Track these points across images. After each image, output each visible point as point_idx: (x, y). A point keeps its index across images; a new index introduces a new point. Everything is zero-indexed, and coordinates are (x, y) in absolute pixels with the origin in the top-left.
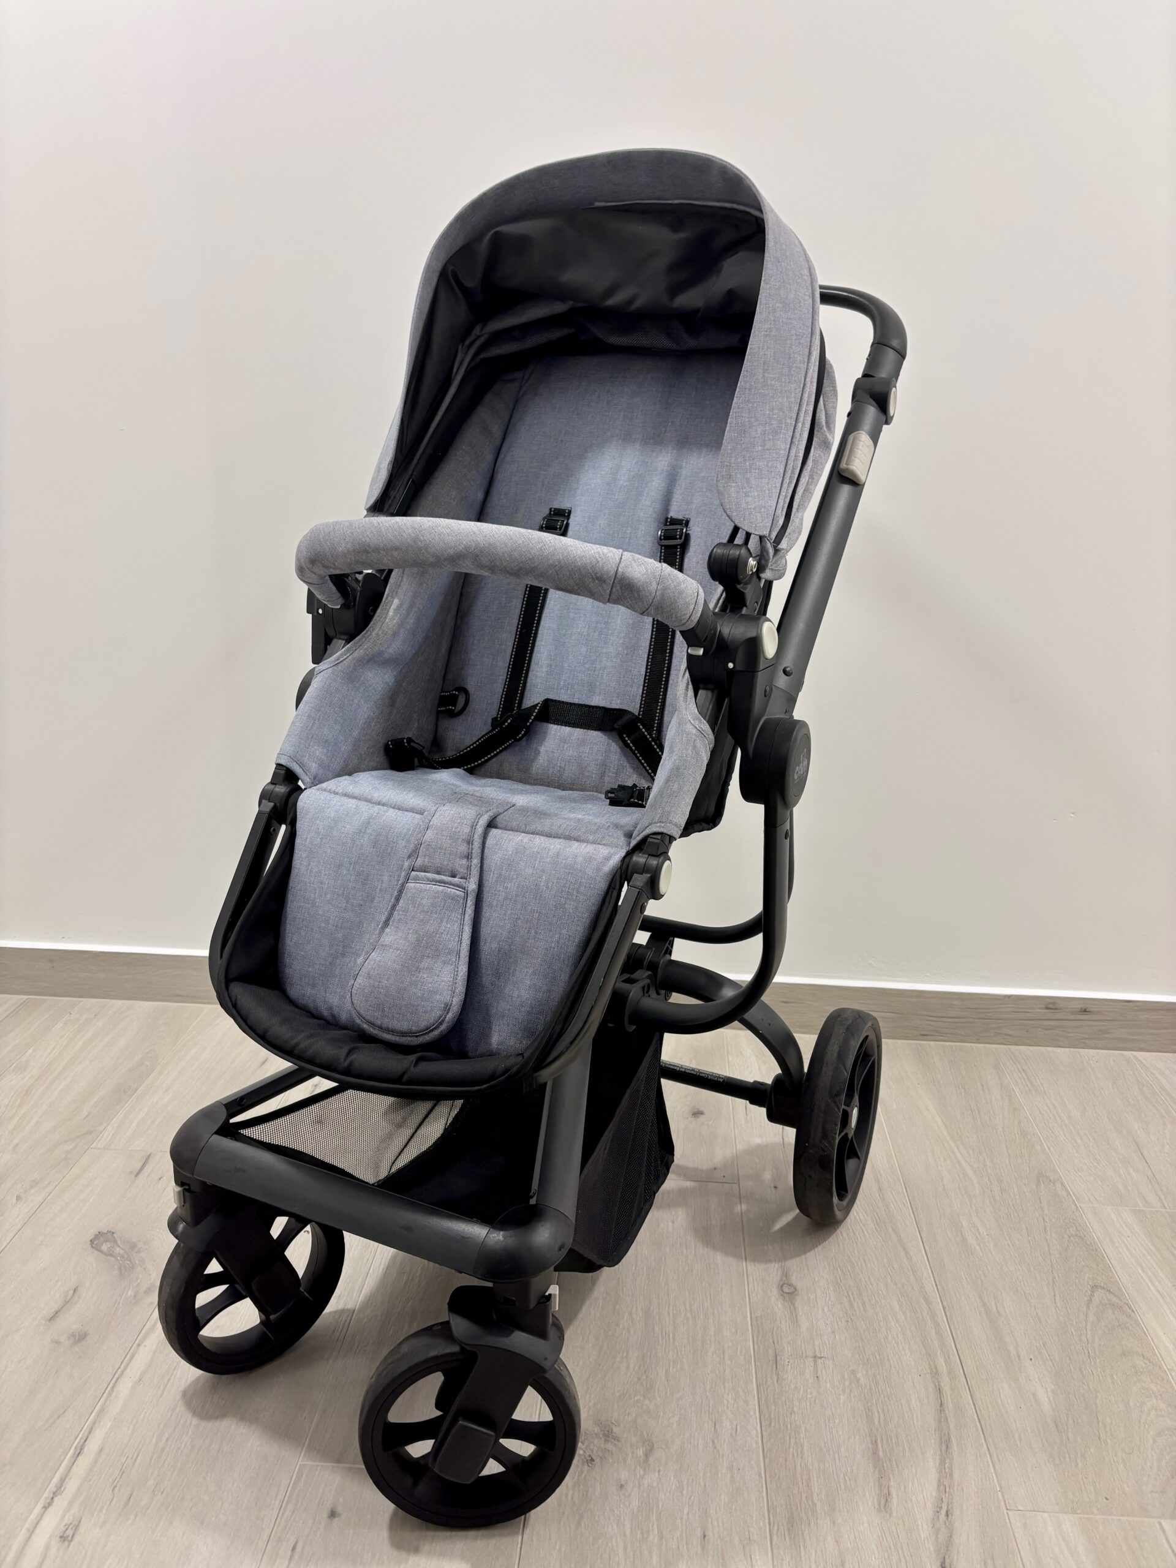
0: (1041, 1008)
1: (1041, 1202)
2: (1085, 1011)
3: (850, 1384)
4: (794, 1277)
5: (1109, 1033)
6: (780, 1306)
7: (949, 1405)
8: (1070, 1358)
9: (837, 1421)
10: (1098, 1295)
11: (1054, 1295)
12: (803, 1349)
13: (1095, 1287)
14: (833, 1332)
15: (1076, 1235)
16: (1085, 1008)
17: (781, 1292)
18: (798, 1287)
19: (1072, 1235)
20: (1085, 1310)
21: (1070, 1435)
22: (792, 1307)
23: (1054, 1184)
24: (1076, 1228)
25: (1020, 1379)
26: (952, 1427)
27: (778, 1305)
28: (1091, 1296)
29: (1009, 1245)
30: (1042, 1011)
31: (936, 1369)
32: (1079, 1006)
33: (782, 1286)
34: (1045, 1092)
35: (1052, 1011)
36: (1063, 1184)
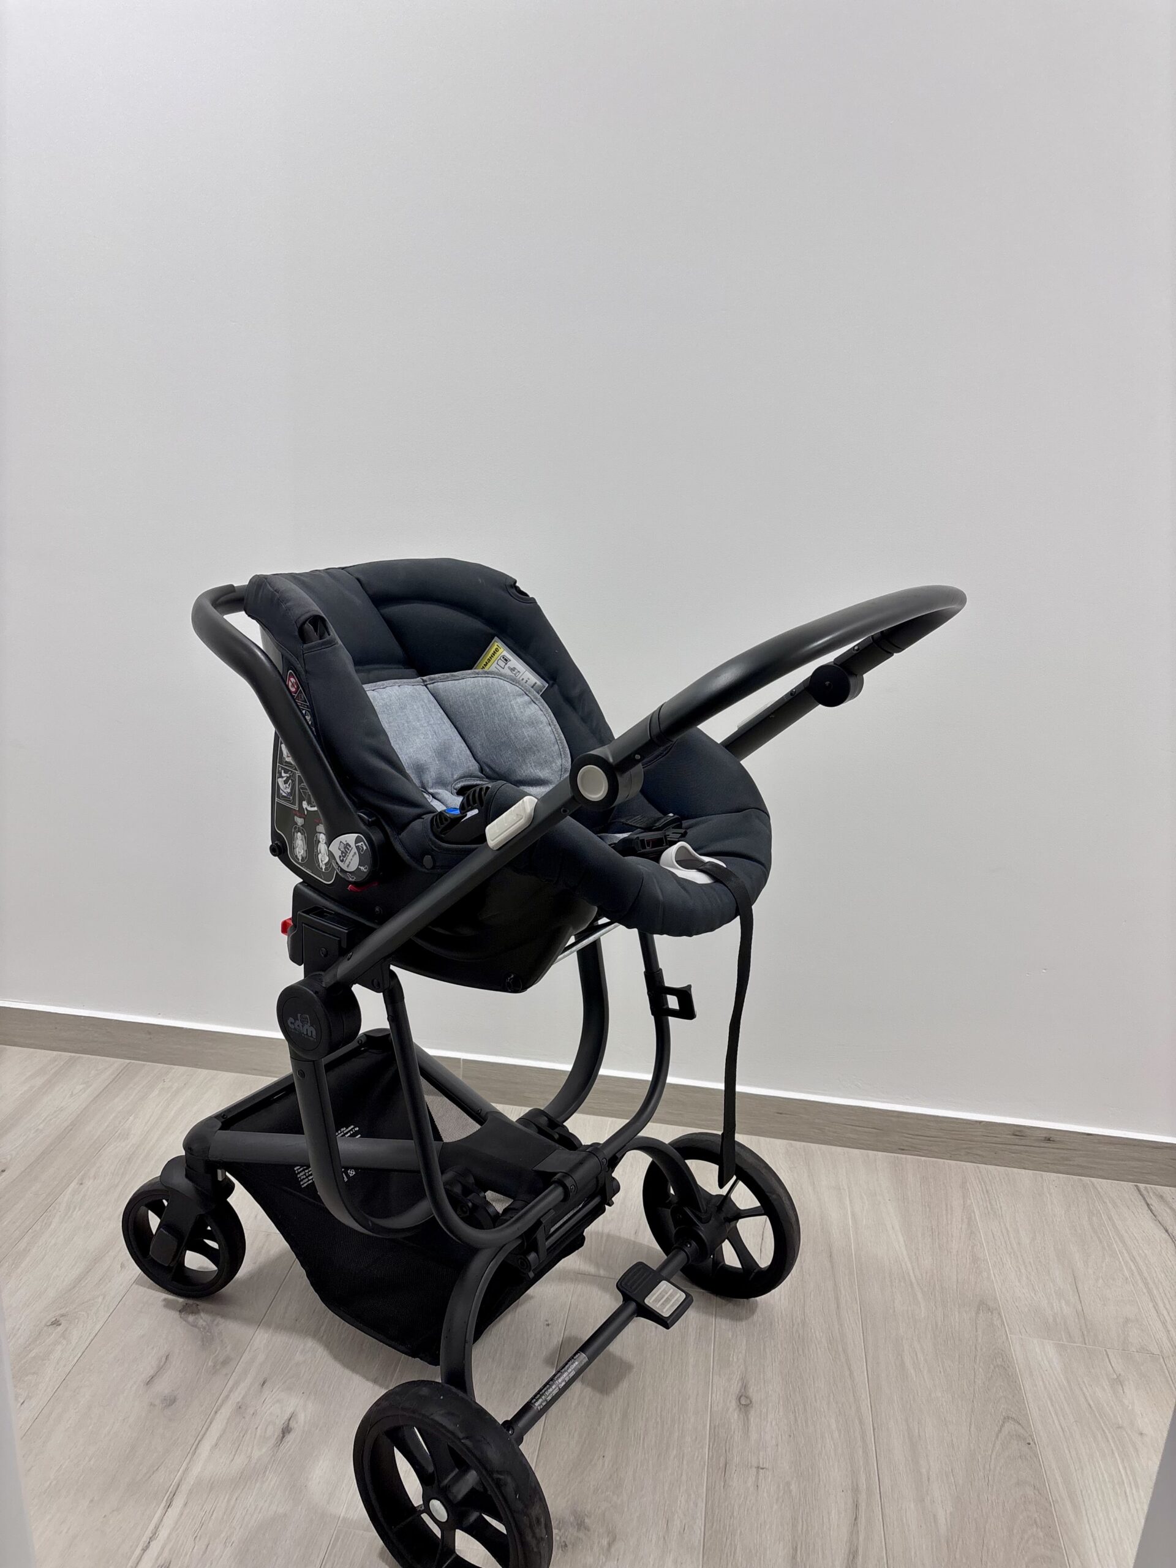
0: (1009, 1134)
1: (977, 1331)
2: (1049, 1140)
3: (784, 1493)
4: (751, 1390)
5: (1070, 1160)
6: (736, 1415)
7: (862, 1520)
8: (971, 1485)
9: (767, 1527)
10: (1009, 1426)
11: (970, 1424)
12: (750, 1460)
13: (1007, 1418)
14: (777, 1445)
15: (1002, 1366)
16: (1049, 1137)
17: (738, 1402)
18: (753, 1400)
19: (998, 1366)
20: (994, 1439)
22: (746, 1418)
23: (992, 1313)
24: (1003, 1359)
25: (926, 1501)
26: (861, 1539)
28: (1002, 1426)
29: (940, 1372)
30: (1009, 1137)
31: (857, 1485)
32: (1044, 1136)
33: (741, 1397)
34: (1002, 1216)
35: (1018, 1137)
36: (999, 1314)
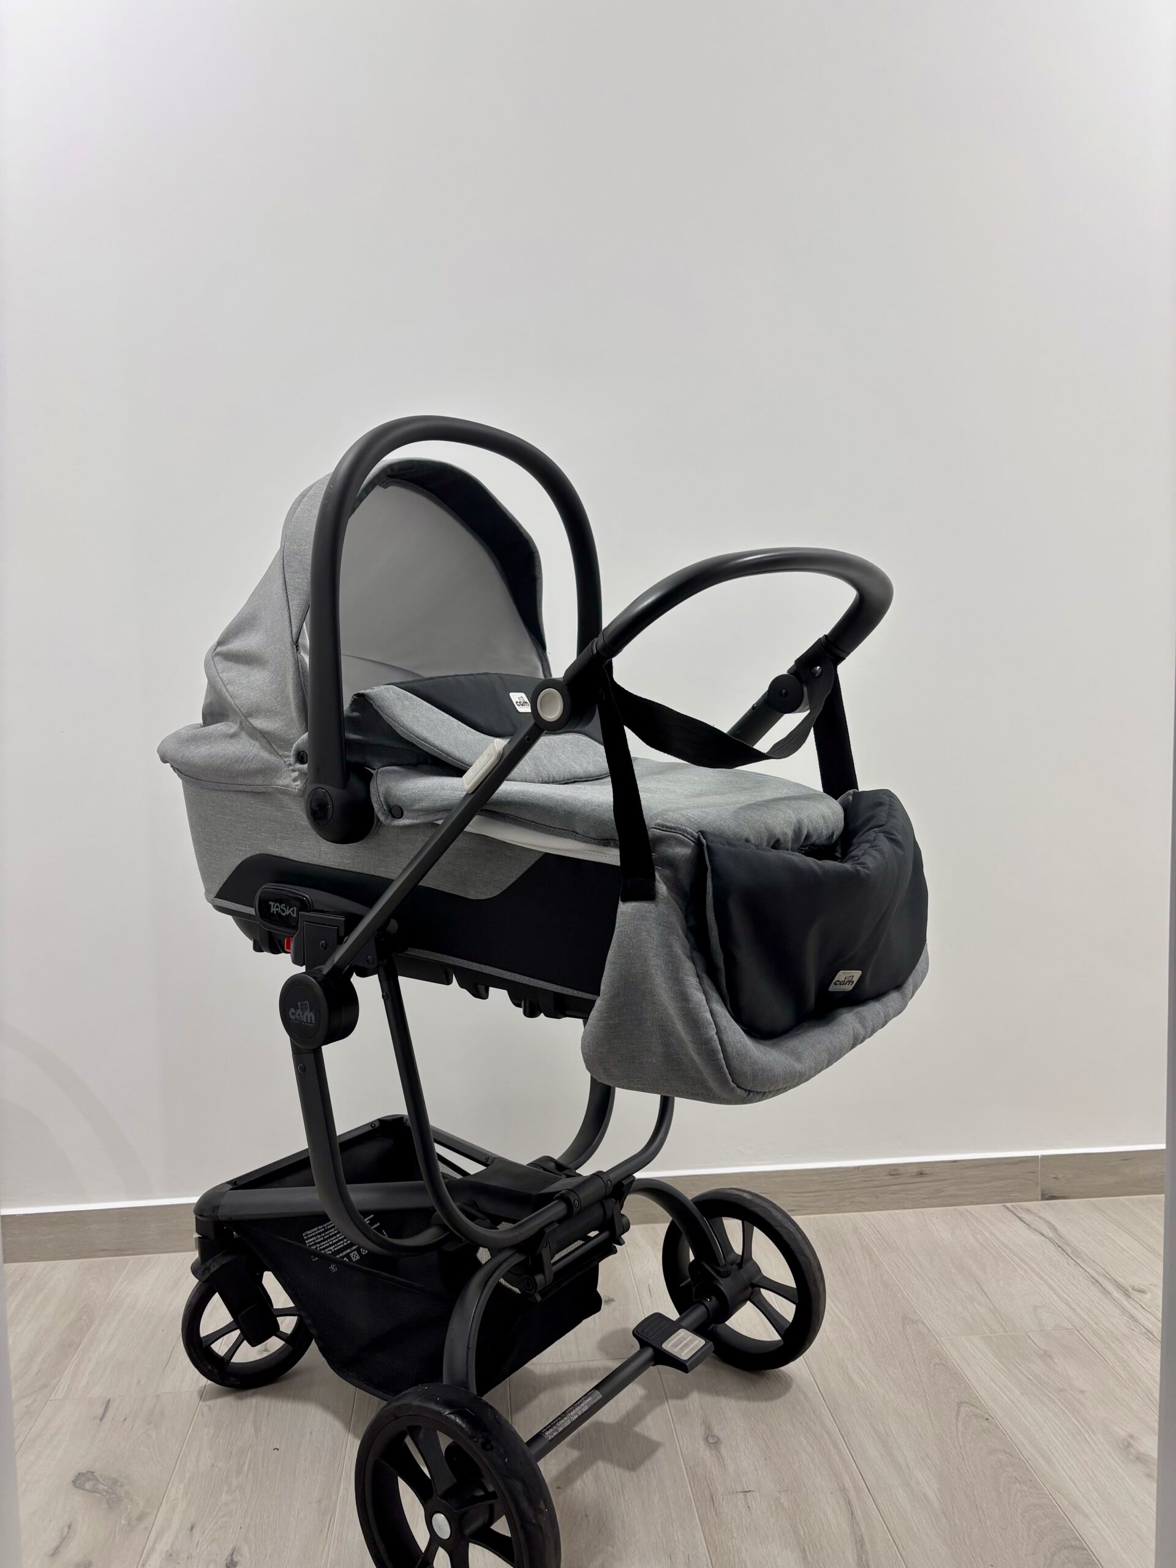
0: (886, 1175)
1: (908, 1340)
2: (921, 1174)
3: (776, 1508)
4: (716, 1429)
5: (943, 1191)
6: (708, 1454)
7: (859, 1513)
8: (948, 1463)
9: (770, 1539)
10: (964, 1409)
11: (930, 1414)
12: (733, 1487)
13: (960, 1404)
14: (756, 1470)
15: (940, 1363)
16: (921, 1171)
17: (707, 1443)
18: (721, 1437)
19: (937, 1364)
20: (955, 1422)
21: (957, 1522)
22: (718, 1455)
23: (916, 1323)
24: (939, 1358)
25: (912, 1484)
26: (863, 1529)
27: (705, 1453)
28: (958, 1410)
29: (887, 1379)
30: (885, 1178)
31: (843, 1485)
32: (916, 1170)
33: (707, 1438)
34: (898, 1248)
35: (895, 1177)
36: (923, 1323)
